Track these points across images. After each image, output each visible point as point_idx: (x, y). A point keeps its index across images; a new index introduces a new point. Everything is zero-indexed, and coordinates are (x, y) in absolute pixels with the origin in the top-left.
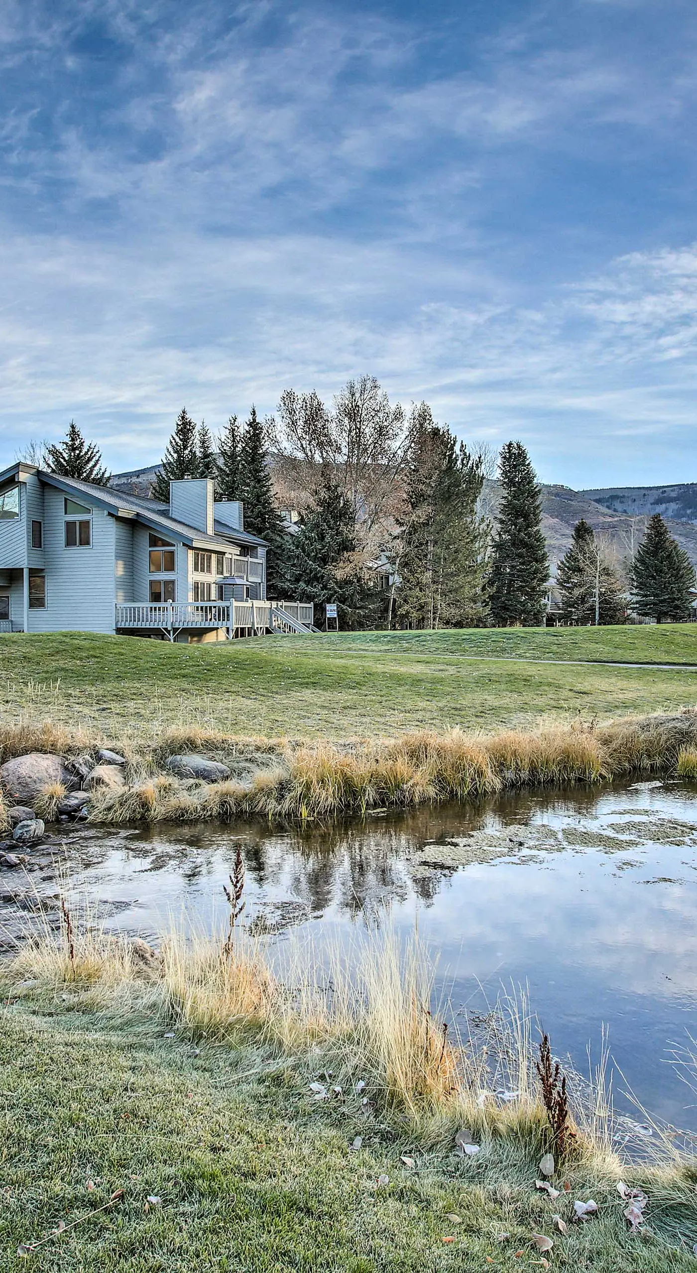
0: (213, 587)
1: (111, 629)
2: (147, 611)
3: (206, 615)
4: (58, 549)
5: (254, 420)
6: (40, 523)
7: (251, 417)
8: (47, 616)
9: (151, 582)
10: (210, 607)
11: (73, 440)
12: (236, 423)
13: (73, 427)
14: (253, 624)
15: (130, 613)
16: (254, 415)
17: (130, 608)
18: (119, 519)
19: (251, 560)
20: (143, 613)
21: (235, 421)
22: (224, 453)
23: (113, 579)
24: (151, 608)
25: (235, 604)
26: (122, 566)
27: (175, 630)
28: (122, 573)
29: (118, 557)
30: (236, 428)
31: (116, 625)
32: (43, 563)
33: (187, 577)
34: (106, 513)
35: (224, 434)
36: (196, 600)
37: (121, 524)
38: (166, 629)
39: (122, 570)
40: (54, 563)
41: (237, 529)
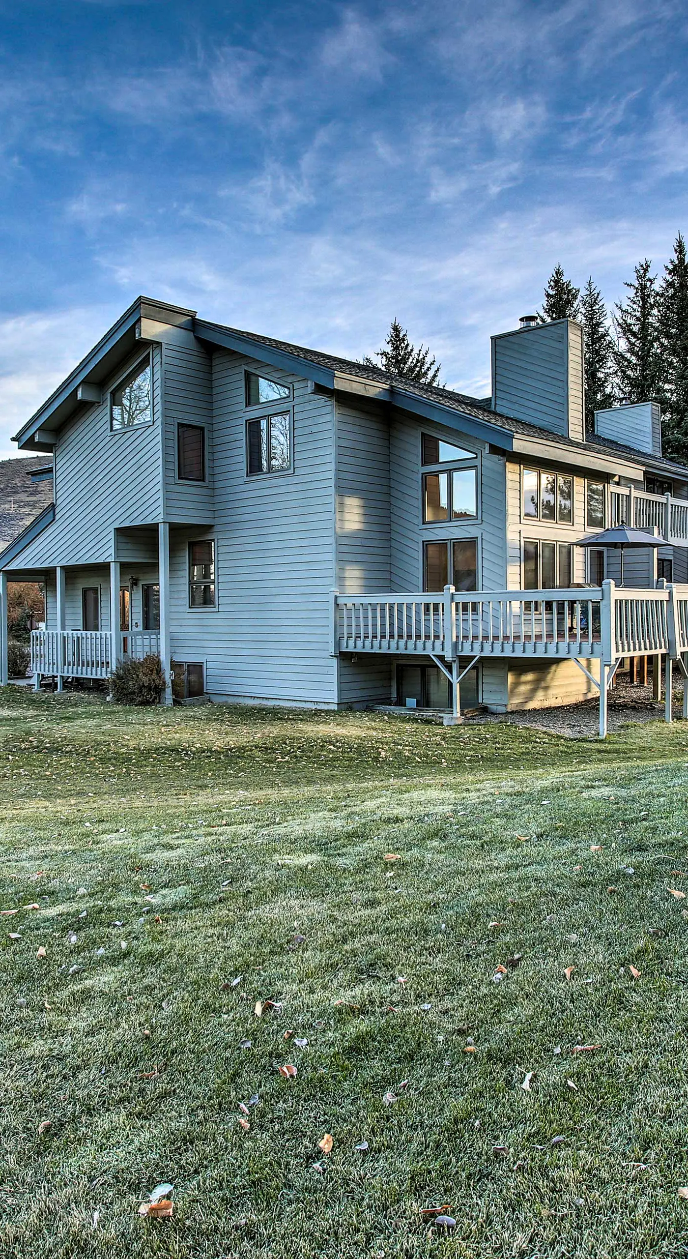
0: (579, 555)
1: (326, 654)
2: (418, 613)
3: (561, 621)
4: (233, 482)
5: (682, 260)
6: (202, 429)
7: (675, 257)
8: (220, 623)
9: (426, 545)
10: (572, 603)
11: (396, 348)
12: (649, 275)
13: (396, 329)
14: (671, 645)
15: (374, 617)
16: (681, 253)
17: (374, 606)
18: (344, 399)
19: (673, 501)
20: (409, 617)
21: (646, 270)
22: (626, 329)
23: (331, 540)
24: (427, 606)
25: (617, 594)
26: (357, 510)
27: (464, 661)
28: (356, 526)
29: (343, 490)
30: (649, 283)
31: (338, 644)
32: (209, 514)
33: (503, 530)
34: (310, 386)
35: (627, 297)
36: (531, 584)
37: (354, 413)
38: (441, 658)
39: (357, 518)
40: (230, 512)
41: (649, 452)
